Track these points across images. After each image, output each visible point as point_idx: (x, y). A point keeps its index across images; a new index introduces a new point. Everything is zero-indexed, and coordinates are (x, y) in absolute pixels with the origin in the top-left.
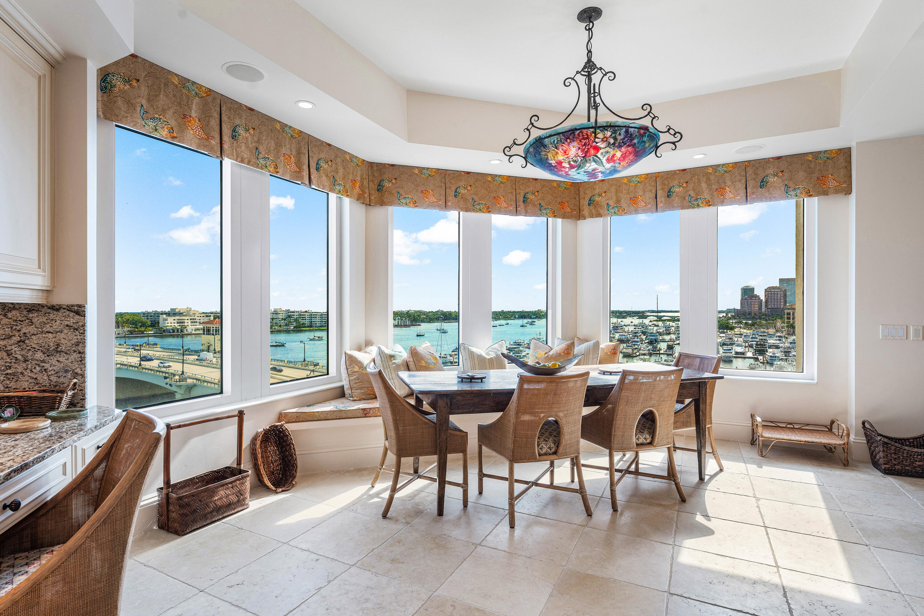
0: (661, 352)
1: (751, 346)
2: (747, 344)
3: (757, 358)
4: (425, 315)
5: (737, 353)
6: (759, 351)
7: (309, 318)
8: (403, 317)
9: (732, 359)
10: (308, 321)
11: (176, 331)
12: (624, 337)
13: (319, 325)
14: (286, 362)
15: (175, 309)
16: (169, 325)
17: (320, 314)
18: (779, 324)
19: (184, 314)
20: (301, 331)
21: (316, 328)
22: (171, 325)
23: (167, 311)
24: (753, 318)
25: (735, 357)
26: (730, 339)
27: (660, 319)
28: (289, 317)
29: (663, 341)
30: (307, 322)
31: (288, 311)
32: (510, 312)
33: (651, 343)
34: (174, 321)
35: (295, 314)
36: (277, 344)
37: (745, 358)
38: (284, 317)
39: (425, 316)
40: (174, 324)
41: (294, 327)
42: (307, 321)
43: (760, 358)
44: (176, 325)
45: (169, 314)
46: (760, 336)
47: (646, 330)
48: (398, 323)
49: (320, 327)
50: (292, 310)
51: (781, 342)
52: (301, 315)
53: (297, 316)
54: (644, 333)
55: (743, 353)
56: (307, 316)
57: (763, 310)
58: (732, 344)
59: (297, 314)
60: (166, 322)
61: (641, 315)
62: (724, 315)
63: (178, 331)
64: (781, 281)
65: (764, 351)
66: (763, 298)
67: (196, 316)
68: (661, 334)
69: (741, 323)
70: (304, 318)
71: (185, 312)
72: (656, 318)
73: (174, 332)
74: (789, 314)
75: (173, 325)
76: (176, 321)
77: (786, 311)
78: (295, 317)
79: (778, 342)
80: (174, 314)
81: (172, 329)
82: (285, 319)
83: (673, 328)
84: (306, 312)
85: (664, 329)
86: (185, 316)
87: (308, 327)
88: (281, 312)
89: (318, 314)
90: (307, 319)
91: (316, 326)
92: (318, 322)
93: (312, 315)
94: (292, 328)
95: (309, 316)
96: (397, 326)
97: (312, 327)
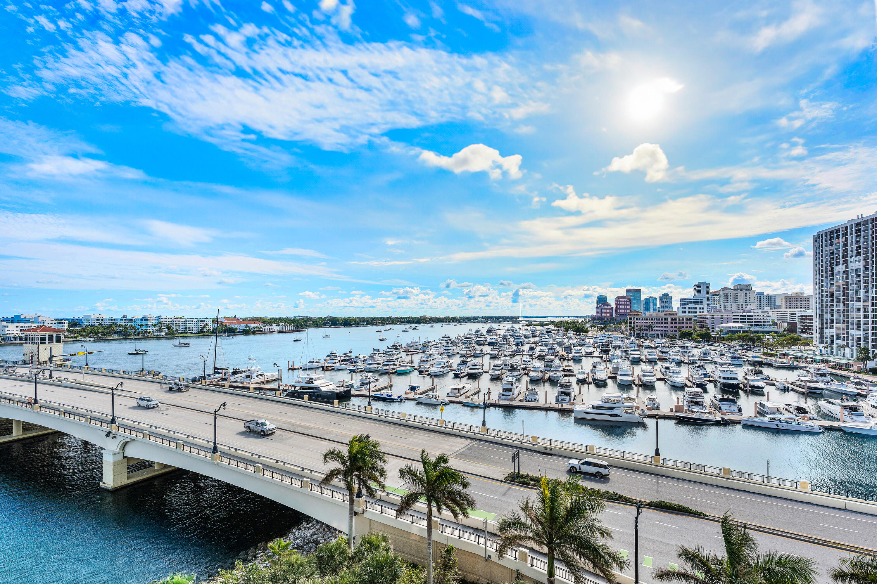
0: (524, 353)
1: (598, 347)
2: (596, 345)
3: (602, 357)
4: (311, 320)
5: (587, 353)
6: (603, 350)
7: (183, 325)
8: (288, 323)
9: (582, 358)
10: (183, 327)
11: (18, 340)
12: (494, 340)
13: (196, 331)
14: (121, 372)
15: (19, 316)
16: (11, 332)
17: (196, 320)
18: (623, 327)
19: (31, 320)
20: (173, 338)
21: (191, 335)
22: (13, 332)
23: (9, 317)
24: (604, 322)
25: (584, 356)
26: (583, 340)
27: (530, 324)
28: (160, 323)
29: (528, 343)
30: (181, 329)
31: (159, 317)
32: (397, 318)
33: (517, 345)
34: (17, 329)
35: (168, 320)
36: (137, 352)
37: (593, 357)
38: (154, 324)
39: (311, 322)
40: (17, 332)
41: (166, 334)
42: (181, 327)
43: (604, 356)
44: (20, 333)
45: (12, 320)
46: (608, 337)
47: (514, 334)
48: (283, 329)
49: (197, 333)
50: (163, 316)
51: (623, 342)
52: (175, 322)
53: (170, 323)
54: (513, 336)
55: (591, 353)
56: (181, 323)
57: (614, 316)
58: (584, 345)
59: (170, 320)
60: (6, 329)
61: (515, 320)
62: (583, 319)
63: (21, 339)
64: (628, 291)
65: (607, 351)
66: (613, 305)
67: (46, 322)
68: (526, 337)
69: (594, 326)
70: (178, 324)
71: (32, 319)
72: (527, 323)
73: (16, 339)
74: (631, 319)
75: (15, 332)
76: (19, 329)
77: (629, 317)
78: (168, 323)
79: (621, 342)
80: (18, 321)
81: (14, 338)
82: (155, 326)
83: (538, 332)
84: (180, 318)
85: (531, 332)
86: (33, 322)
87: (182, 333)
88: (152, 319)
89: (194, 320)
90: (181, 325)
91: (191, 333)
92: (194, 328)
93: (187, 322)
94: (163, 334)
95: (183, 323)
96: (282, 331)
97: (187, 333)
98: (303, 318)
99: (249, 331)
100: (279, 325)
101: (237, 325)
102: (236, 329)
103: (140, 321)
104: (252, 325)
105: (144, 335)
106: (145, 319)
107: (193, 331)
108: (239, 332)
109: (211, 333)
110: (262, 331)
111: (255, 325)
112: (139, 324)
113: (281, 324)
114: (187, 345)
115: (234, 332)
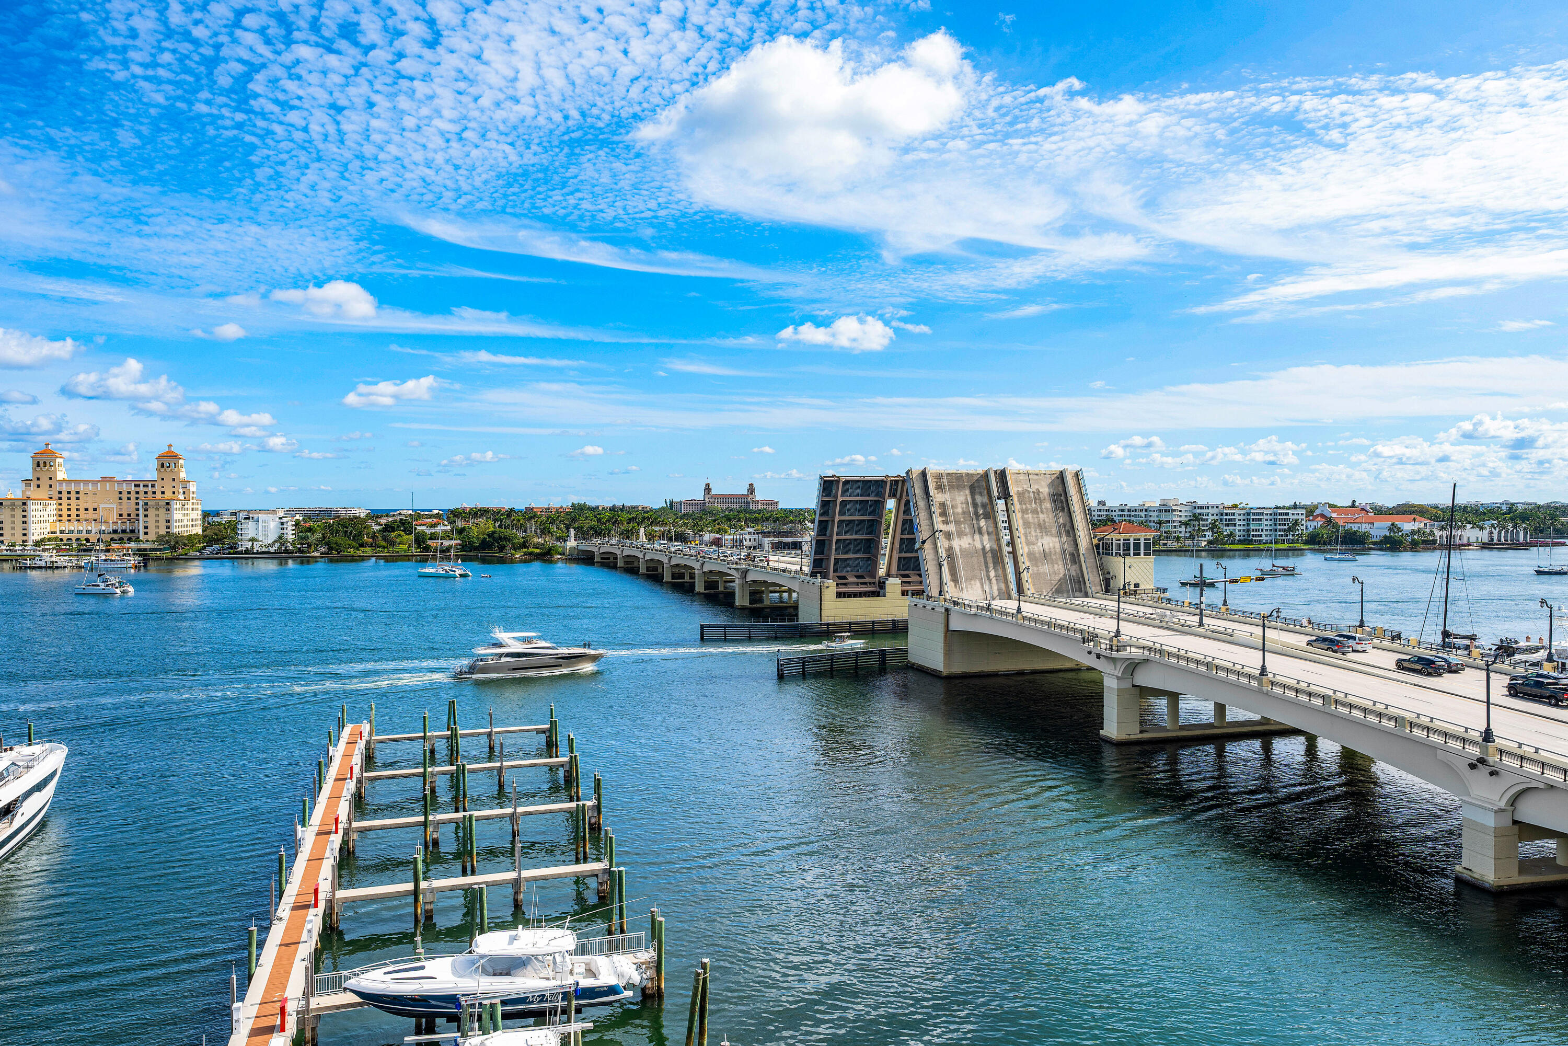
7: (1242, 523)
10: (1242, 528)
13: (1269, 538)
17: (1270, 512)
20: (1224, 552)
28: (1197, 518)
31: (1193, 505)
35: (1210, 511)
38: (1183, 519)
41: (1210, 542)
42: (1238, 528)
48: (1492, 539)
49: (1273, 543)
50: (1201, 502)
52: (1225, 513)
53: (1215, 517)
56: (1237, 517)
59: (1215, 511)
70: (1231, 522)
78: (1210, 518)
82: (1186, 524)
84: (1235, 506)
87: (1240, 542)
88: (1178, 507)
89: (1265, 512)
90: (1237, 522)
91: (1259, 542)
92: (1264, 530)
93: (1251, 516)
94: (1204, 544)
95: (1242, 517)
96: (1488, 546)
97: (1250, 542)
98: (1548, 506)
99: (1401, 543)
100: (1481, 528)
101: (1364, 526)
102: (1366, 535)
103: (1156, 513)
104: (1407, 527)
105: (1165, 544)
106: (1165, 509)
107: (1264, 538)
108: (1374, 543)
109: (1307, 543)
110: (1434, 542)
111: (1418, 525)
112: (1156, 519)
113: (1487, 524)
114: (1289, 572)
115: (1363, 543)
